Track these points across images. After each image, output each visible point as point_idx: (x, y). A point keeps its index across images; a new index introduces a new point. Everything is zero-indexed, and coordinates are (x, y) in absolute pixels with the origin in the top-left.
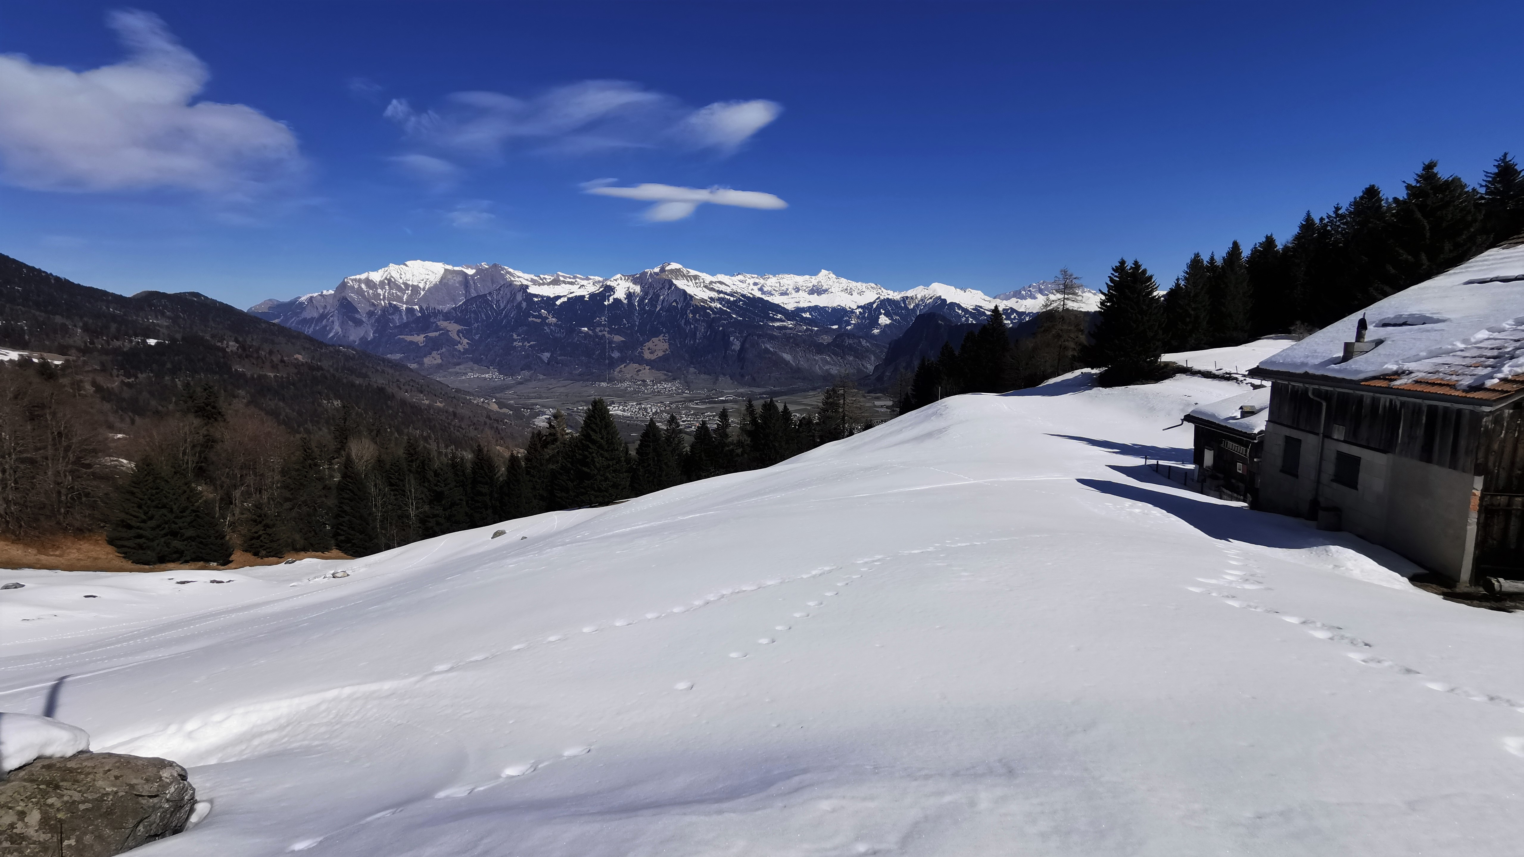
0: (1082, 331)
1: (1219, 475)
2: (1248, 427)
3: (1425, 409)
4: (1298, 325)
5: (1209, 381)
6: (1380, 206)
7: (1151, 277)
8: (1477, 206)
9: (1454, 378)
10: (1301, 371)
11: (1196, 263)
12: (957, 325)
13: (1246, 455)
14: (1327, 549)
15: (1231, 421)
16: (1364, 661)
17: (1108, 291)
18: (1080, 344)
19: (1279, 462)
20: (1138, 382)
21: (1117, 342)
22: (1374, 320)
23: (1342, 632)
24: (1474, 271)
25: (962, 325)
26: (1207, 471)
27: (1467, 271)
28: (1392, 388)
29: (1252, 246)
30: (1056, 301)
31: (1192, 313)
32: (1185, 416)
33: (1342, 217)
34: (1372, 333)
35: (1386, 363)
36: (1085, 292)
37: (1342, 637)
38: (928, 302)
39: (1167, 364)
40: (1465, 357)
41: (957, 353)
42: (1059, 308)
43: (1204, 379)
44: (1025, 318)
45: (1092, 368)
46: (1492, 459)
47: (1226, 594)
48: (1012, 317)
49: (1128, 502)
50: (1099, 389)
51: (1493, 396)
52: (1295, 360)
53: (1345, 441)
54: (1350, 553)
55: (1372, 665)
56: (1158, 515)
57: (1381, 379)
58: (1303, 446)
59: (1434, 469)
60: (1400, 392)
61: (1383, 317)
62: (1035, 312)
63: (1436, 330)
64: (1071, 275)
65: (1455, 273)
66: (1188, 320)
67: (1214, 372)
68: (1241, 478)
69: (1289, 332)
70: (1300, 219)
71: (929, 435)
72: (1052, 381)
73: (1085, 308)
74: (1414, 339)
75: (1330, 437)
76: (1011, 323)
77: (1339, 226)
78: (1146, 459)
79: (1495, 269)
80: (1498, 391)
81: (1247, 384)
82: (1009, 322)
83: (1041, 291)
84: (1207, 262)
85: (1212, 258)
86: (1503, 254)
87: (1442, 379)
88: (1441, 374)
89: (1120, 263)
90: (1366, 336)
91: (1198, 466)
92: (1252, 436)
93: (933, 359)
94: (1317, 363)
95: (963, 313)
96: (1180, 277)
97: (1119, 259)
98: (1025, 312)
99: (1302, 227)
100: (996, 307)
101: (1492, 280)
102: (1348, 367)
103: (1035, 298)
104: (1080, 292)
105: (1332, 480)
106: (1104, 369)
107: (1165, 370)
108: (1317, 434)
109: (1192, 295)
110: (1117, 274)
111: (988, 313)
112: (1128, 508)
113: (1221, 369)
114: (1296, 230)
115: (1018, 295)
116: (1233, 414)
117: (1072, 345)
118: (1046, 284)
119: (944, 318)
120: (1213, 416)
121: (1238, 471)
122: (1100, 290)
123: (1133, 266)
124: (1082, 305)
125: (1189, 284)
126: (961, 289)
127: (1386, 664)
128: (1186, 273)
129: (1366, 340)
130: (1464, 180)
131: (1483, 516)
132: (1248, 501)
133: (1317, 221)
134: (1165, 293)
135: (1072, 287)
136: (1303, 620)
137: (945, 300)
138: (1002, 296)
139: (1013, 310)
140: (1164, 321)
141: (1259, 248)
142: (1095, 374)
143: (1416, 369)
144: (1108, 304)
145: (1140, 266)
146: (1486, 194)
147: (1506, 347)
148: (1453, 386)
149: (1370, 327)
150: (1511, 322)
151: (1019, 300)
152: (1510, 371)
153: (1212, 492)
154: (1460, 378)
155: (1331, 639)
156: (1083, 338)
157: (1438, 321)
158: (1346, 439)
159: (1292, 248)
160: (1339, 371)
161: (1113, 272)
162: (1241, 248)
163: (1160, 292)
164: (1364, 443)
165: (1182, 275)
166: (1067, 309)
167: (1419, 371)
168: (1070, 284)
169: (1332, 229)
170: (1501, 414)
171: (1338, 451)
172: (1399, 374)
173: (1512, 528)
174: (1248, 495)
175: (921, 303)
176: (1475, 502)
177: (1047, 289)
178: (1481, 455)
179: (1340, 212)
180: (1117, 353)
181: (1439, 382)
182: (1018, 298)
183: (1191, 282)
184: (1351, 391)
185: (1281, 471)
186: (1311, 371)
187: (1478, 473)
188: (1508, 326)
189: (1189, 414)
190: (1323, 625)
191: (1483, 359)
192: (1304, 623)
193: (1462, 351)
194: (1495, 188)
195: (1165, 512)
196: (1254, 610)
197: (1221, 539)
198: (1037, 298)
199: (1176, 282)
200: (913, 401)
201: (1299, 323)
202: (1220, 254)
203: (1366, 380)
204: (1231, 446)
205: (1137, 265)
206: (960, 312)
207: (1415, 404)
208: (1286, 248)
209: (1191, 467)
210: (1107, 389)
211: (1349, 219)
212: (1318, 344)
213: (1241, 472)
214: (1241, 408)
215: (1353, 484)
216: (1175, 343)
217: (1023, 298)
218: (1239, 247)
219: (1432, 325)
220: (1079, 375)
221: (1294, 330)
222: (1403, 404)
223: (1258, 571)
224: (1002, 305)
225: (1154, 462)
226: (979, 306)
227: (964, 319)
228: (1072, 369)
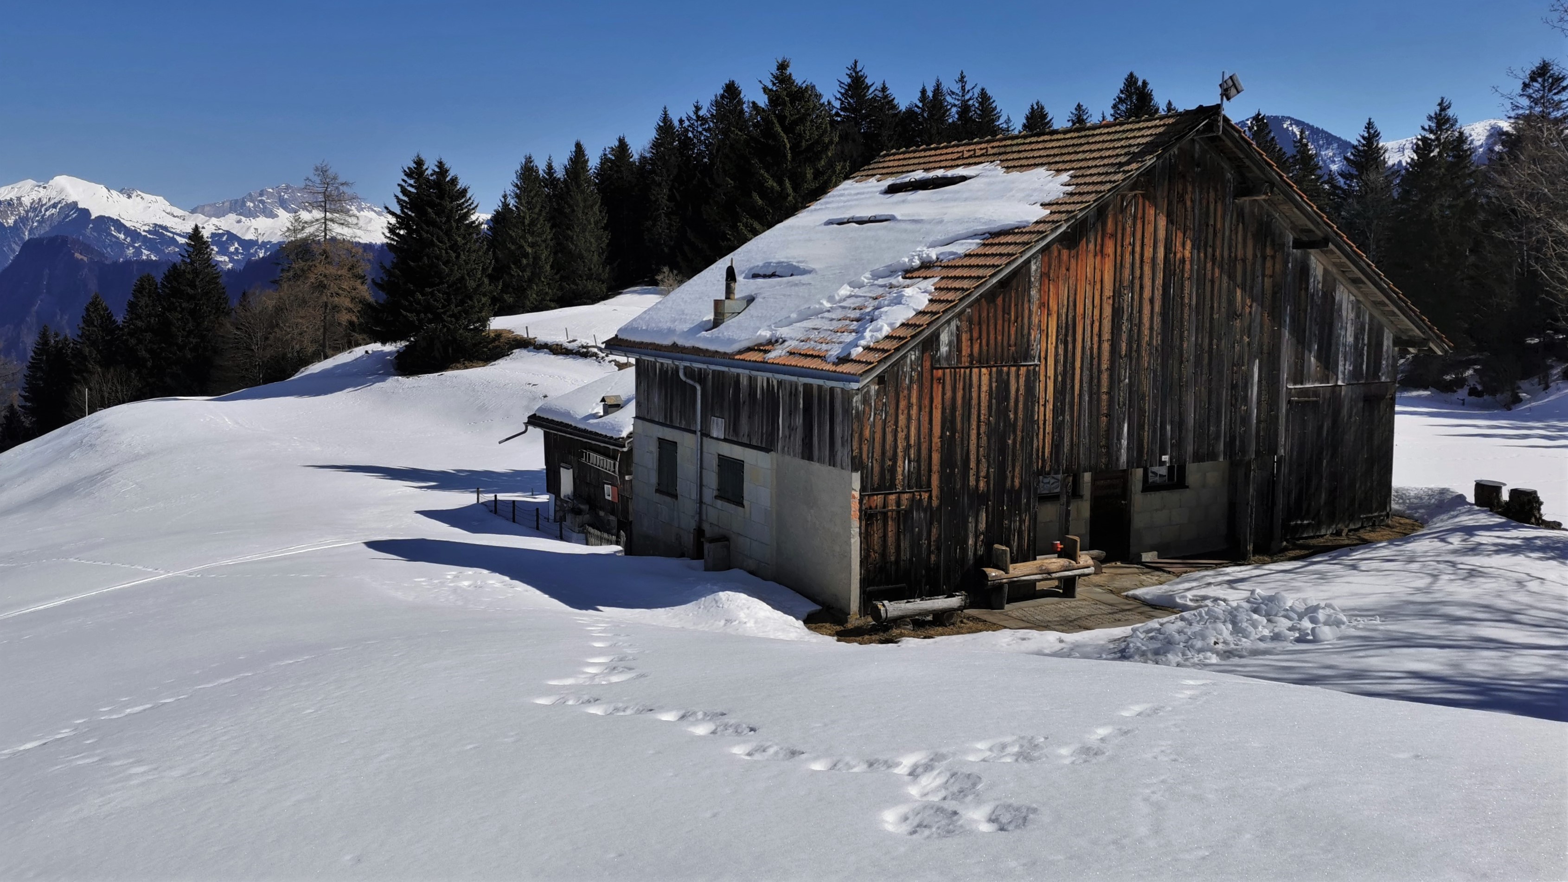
0: (362, 278)
1: (582, 507)
2: (613, 429)
3: (801, 389)
4: (666, 274)
5: (560, 360)
6: (742, 112)
7: (464, 192)
8: (833, 123)
9: (824, 347)
10: (668, 342)
11: (528, 172)
12: (115, 264)
13: (614, 472)
14: (717, 598)
15: (592, 421)
16: (749, 754)
17: (402, 211)
18: (360, 302)
19: (654, 479)
20: (458, 365)
21: (420, 297)
22: (743, 269)
23: (726, 719)
24: (833, 208)
25: (128, 263)
26: (567, 502)
27: (826, 208)
28: (767, 362)
29: (600, 153)
30: (312, 222)
31: (529, 250)
32: (529, 417)
33: (702, 120)
34: (742, 287)
35: (759, 328)
36: (362, 209)
37: (726, 727)
38: (48, 213)
39: (499, 334)
40: (832, 320)
41: (120, 319)
42: (316, 236)
43: (553, 357)
44: (256, 252)
45: (384, 343)
46: (865, 448)
47: (586, 697)
48: (232, 249)
49: (450, 572)
50: (398, 380)
51: (859, 369)
52: (660, 325)
53: (725, 440)
54: (742, 598)
55: (758, 757)
56: (498, 585)
57: (756, 350)
58: (680, 450)
59: (815, 466)
60: (775, 368)
61: (752, 266)
62: (275, 240)
63: (804, 284)
64: (335, 178)
65: (815, 210)
66: (525, 261)
67: (566, 345)
68: (611, 508)
69: (655, 283)
70: (656, 120)
71: (67, 491)
72: (316, 368)
73: (365, 239)
74: (784, 295)
75: (708, 435)
76: (230, 261)
77: (701, 133)
78: (478, 493)
79: (851, 207)
80: (862, 362)
81: (610, 362)
82: (227, 259)
83: (283, 204)
84: (544, 171)
85: (550, 167)
86: (856, 188)
87: (813, 349)
88: (812, 342)
89: (415, 162)
90: (736, 292)
91: (553, 496)
92: (618, 442)
93: (68, 331)
94: (686, 330)
95: (128, 240)
96: (508, 193)
97: (413, 157)
98: (257, 241)
99: (660, 129)
100: (196, 228)
101: (848, 222)
102: (720, 335)
103: (273, 216)
104: (353, 208)
105: (716, 497)
106: (404, 343)
107: (497, 343)
108: (694, 432)
109: (527, 222)
110: (412, 182)
111: (182, 240)
112: (452, 582)
113: (574, 341)
114: (653, 134)
115: (238, 207)
116: (593, 409)
117: (347, 303)
118: (293, 192)
119: (86, 249)
120: (568, 414)
121: (607, 497)
122: (386, 208)
123: (437, 170)
124: (359, 232)
125: (521, 204)
126: (121, 191)
127: (771, 751)
128: (517, 186)
129: (736, 296)
130: (819, 89)
131: (864, 523)
132: (622, 543)
133: (676, 123)
134: (489, 217)
135: (340, 198)
136: (682, 713)
137: (86, 212)
138: (207, 209)
139: (232, 237)
140: (490, 263)
141: (609, 156)
142: (390, 353)
143: (789, 336)
144: (402, 232)
145: (447, 171)
146: (842, 109)
147: (866, 307)
148: (822, 358)
149: (740, 278)
150: (868, 275)
151: (243, 219)
152: (872, 337)
153: (575, 535)
154: (829, 347)
155: (714, 732)
156: (365, 291)
157: (804, 272)
158: (727, 437)
159: (651, 159)
160: (711, 340)
161: (406, 178)
162: (586, 153)
163: (482, 216)
164: (745, 440)
165: (510, 189)
166: (333, 239)
167: (791, 339)
168: (335, 193)
169: (694, 136)
170: (868, 392)
171: (719, 455)
172: (773, 342)
173: (890, 534)
174: (622, 533)
175: (31, 214)
176: (855, 506)
177: (294, 199)
178: (855, 445)
179: (701, 113)
180: (422, 315)
181: (811, 353)
182: (240, 214)
183: (524, 202)
184: (726, 369)
185: (657, 491)
186: (681, 342)
187: (855, 469)
188: (866, 281)
189: (535, 415)
190: (705, 714)
191: (848, 322)
192: (683, 717)
193: (829, 311)
194: (849, 103)
195: (507, 578)
196: (622, 714)
197: (586, 609)
198: (277, 216)
199: (503, 200)
200: (27, 422)
201: (666, 269)
202: (561, 162)
203: (740, 352)
204: (595, 459)
205: (442, 170)
206: (122, 236)
207: (791, 383)
208: (643, 158)
209: (544, 498)
210: (411, 378)
211: (711, 124)
212: (686, 302)
213: (610, 498)
214: (603, 400)
215: (739, 502)
216: (509, 299)
217: (251, 214)
218: (583, 152)
219: (799, 277)
220: (363, 356)
221: (662, 281)
222: (780, 383)
223: (629, 651)
224: (209, 227)
225: (490, 497)
226: (161, 226)
227: (131, 251)
228: (351, 345)
